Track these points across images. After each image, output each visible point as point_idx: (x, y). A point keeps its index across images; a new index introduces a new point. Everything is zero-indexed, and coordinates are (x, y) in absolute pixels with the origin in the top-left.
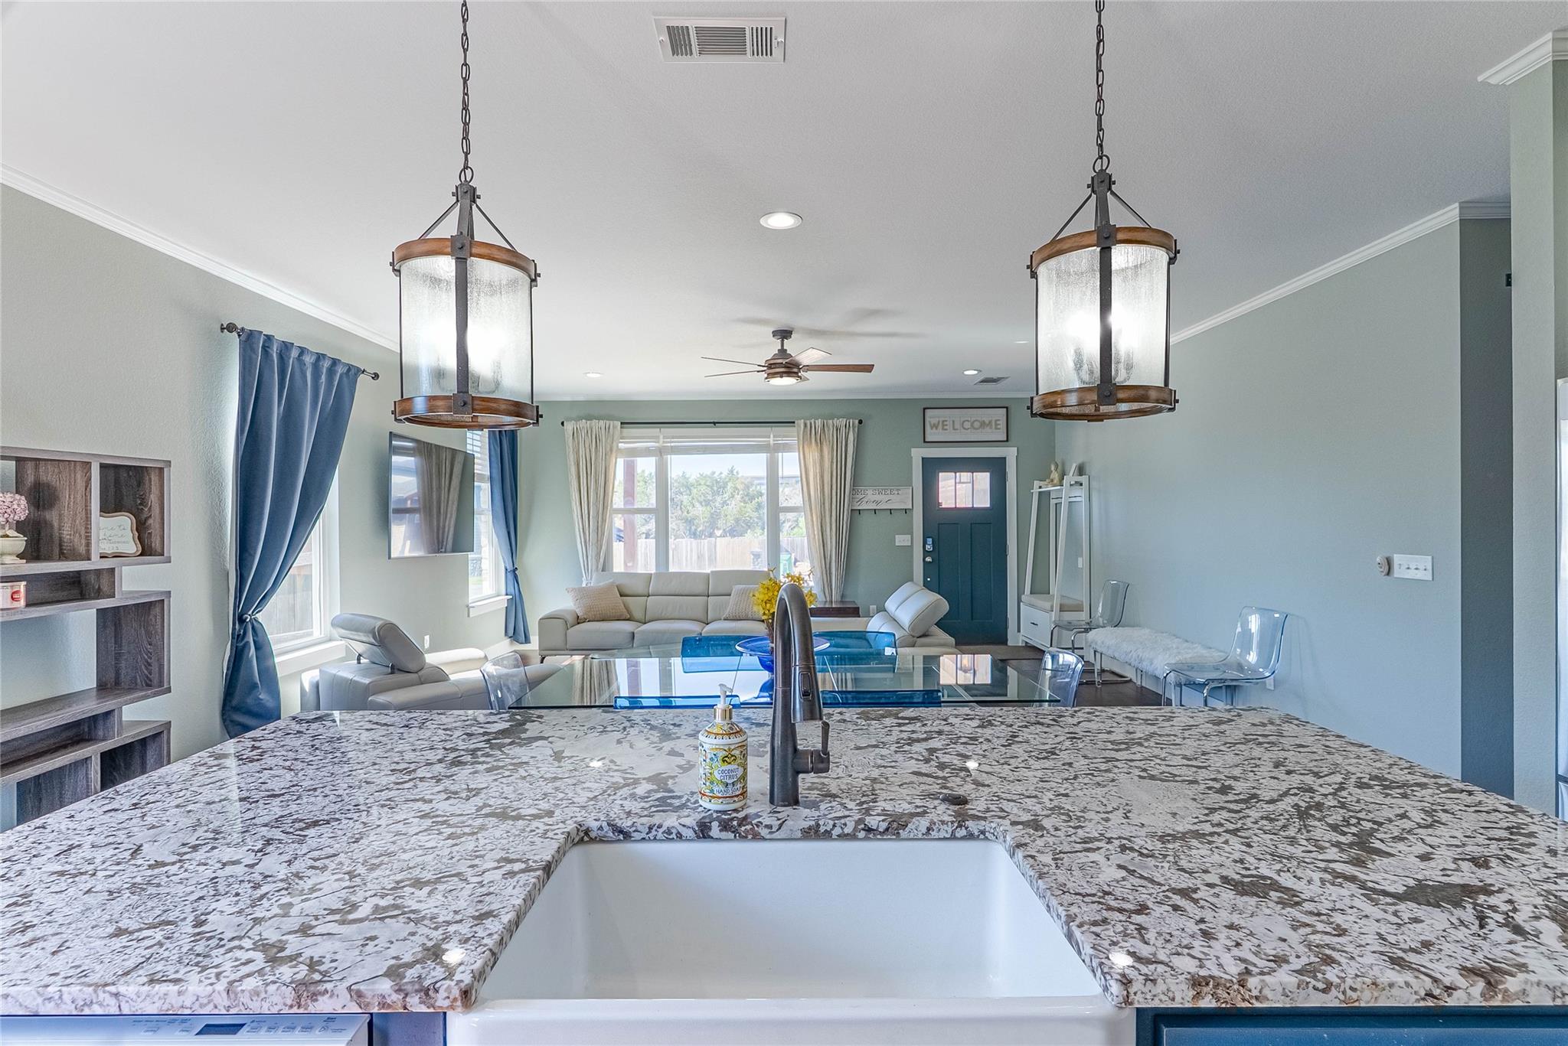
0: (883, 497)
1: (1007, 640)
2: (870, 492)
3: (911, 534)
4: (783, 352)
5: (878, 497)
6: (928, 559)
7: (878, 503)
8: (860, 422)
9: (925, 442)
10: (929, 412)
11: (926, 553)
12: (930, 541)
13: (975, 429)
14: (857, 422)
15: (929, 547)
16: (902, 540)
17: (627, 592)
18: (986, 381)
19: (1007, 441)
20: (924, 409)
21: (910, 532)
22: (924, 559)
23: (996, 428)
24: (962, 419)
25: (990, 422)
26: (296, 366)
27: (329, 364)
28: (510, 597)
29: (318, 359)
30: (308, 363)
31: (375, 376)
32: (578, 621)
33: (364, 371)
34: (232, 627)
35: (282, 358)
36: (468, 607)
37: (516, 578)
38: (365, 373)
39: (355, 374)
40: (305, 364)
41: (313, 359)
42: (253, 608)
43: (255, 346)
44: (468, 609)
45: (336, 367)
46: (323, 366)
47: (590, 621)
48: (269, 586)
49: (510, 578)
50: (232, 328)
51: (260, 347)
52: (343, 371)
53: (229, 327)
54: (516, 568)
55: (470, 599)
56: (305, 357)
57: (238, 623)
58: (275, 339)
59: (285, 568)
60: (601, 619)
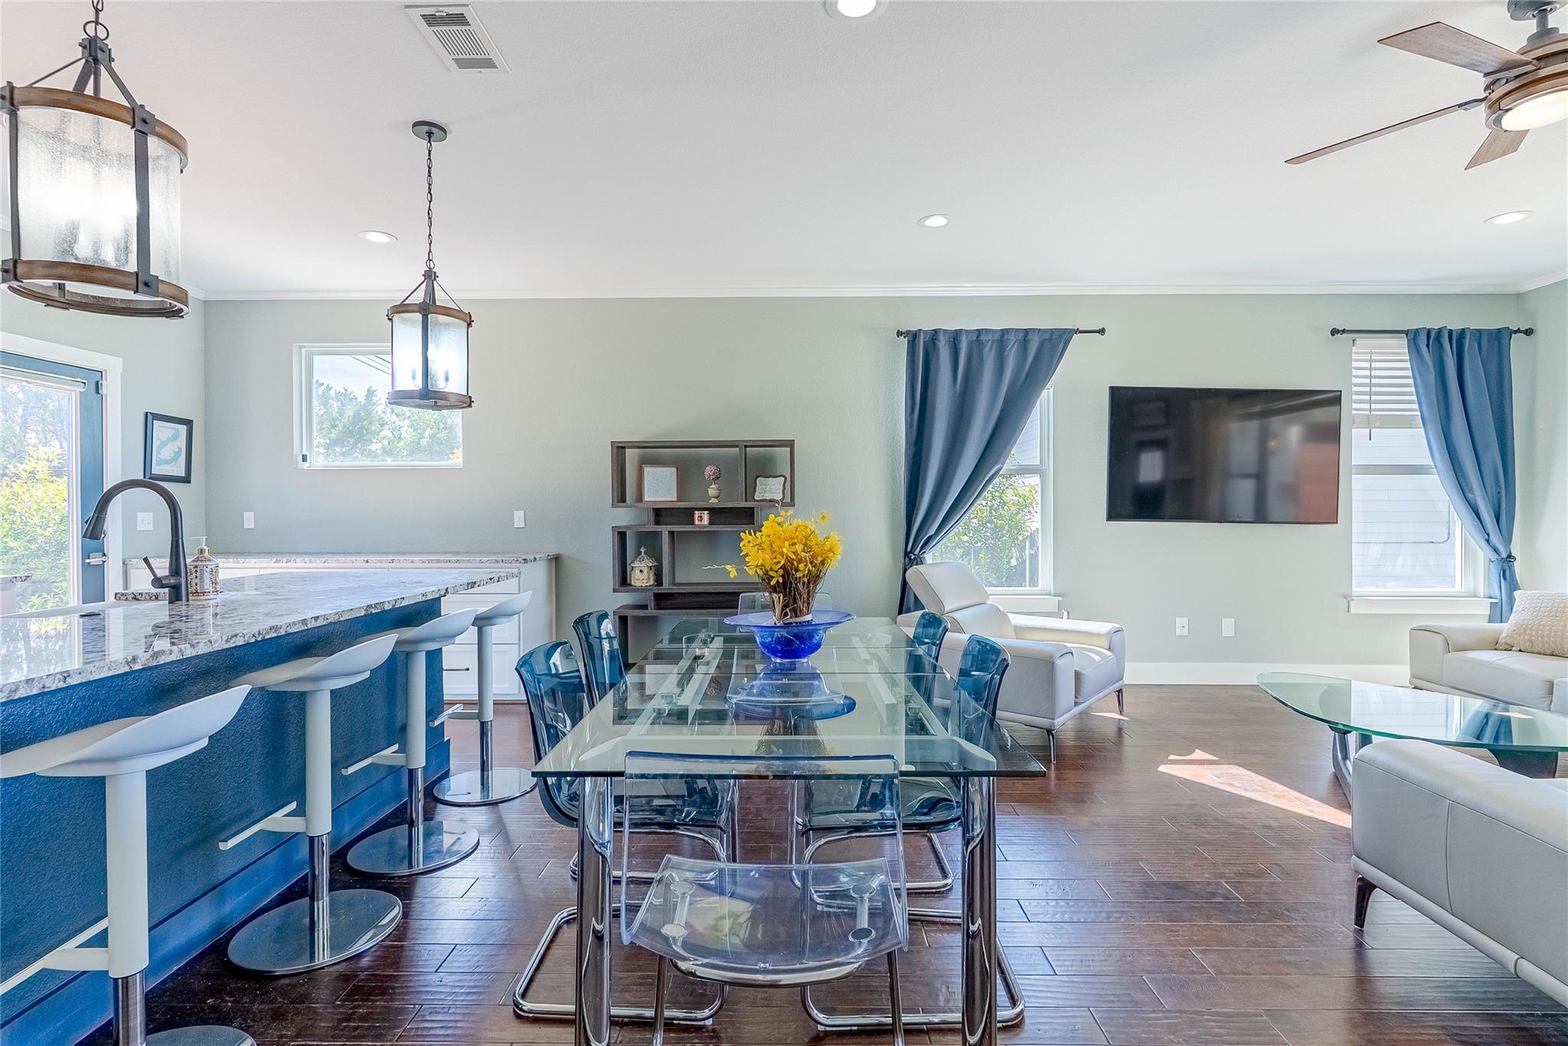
4: (1543, 33)
26: (974, 347)
27: (1021, 336)
28: (1496, 601)
29: (1003, 335)
30: (987, 341)
31: (1102, 331)
32: (1495, 645)
33: (1077, 331)
34: (903, 561)
35: (955, 344)
36: (1346, 599)
37: (1504, 571)
38: (1081, 332)
39: (1061, 337)
40: (983, 343)
41: (997, 337)
42: (918, 549)
43: (919, 342)
44: (1346, 601)
45: (1030, 336)
46: (1008, 340)
47: (1520, 651)
48: (932, 532)
49: (1495, 570)
50: (902, 333)
51: (924, 342)
52: (1043, 338)
53: (899, 334)
54: (1510, 556)
55: (1354, 589)
56: (983, 337)
57: (907, 559)
58: (945, 331)
59: (953, 518)
60: (1548, 652)
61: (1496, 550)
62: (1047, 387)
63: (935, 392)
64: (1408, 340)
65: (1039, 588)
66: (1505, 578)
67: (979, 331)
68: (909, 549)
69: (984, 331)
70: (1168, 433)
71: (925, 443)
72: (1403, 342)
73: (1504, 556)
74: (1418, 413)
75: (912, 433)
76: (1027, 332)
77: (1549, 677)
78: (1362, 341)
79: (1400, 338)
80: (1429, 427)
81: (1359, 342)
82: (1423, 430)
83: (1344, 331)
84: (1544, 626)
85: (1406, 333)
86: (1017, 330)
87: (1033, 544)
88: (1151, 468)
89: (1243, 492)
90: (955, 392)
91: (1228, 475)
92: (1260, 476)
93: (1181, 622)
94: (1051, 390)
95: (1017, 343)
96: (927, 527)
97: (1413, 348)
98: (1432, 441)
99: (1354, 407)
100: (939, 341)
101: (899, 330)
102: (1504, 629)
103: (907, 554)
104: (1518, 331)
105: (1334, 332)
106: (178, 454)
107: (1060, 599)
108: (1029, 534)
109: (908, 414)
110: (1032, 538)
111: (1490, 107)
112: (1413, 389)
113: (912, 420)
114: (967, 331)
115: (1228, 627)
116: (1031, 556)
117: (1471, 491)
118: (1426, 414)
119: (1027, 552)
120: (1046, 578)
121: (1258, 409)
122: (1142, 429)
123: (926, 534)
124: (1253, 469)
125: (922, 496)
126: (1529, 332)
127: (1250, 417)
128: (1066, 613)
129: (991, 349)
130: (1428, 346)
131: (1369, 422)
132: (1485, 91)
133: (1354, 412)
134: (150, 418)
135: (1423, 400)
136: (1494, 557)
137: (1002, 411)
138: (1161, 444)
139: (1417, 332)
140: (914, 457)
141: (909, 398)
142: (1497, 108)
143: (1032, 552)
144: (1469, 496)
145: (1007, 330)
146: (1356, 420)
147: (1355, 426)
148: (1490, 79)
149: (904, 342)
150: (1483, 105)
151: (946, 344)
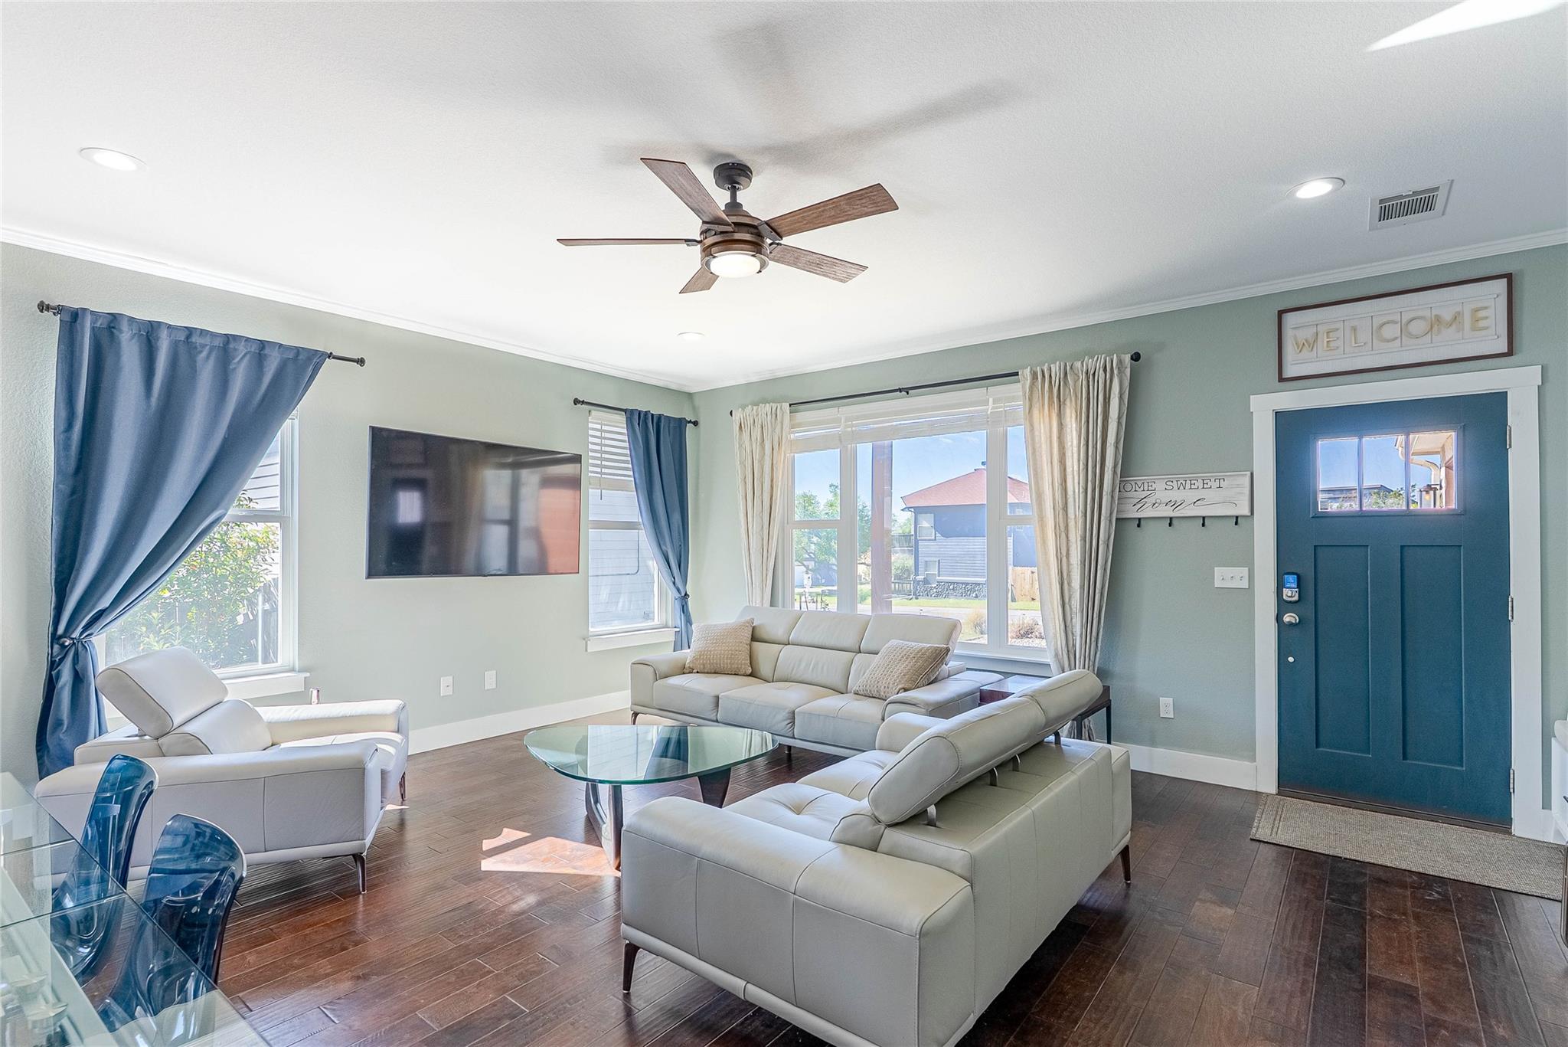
0: (1190, 495)
1: (1509, 821)
2: (1160, 486)
3: (1249, 564)
4: (734, 206)
5: (1176, 495)
6: (1288, 618)
7: (1175, 505)
8: (1136, 357)
9: (1281, 379)
10: (1290, 319)
11: (1283, 606)
12: (1291, 580)
13: (1411, 336)
14: (1127, 358)
15: (1290, 594)
16: (1228, 577)
17: (765, 636)
18: (1390, 209)
19: (1510, 353)
20: (1281, 313)
21: (1247, 560)
22: (1279, 619)
23: (1474, 329)
24: (1377, 322)
25: (1457, 317)
26: (182, 349)
27: (254, 348)
28: (678, 630)
29: (228, 342)
30: (204, 346)
31: (361, 362)
32: (683, 670)
33: (330, 356)
34: (46, 650)
35: (149, 341)
36: (584, 639)
37: (683, 606)
38: (335, 358)
39: (309, 359)
40: (196, 348)
41: (218, 342)
42: (80, 629)
43: (83, 327)
44: (584, 642)
45: (267, 351)
46: (235, 350)
47: (698, 672)
48: (105, 603)
49: (678, 606)
50: (48, 308)
51: (93, 329)
52: (285, 356)
53: (43, 307)
54: (686, 594)
55: (591, 629)
56: (194, 339)
57: (56, 647)
58: (131, 320)
59: (144, 581)
60: (713, 671)
61: (678, 590)
62: (290, 417)
63: (112, 403)
64: (627, 418)
65: (279, 663)
66: (684, 613)
67: (190, 331)
68: (61, 630)
69: (198, 332)
70: (428, 474)
71: (93, 474)
72: (621, 419)
73: (683, 595)
74: (633, 479)
75: (67, 457)
76: (263, 344)
77: (716, 693)
78: (596, 413)
79: (620, 414)
80: (639, 491)
81: (593, 413)
82: (635, 493)
83: (583, 402)
84: (710, 651)
85: (625, 411)
86: (248, 339)
87: (269, 597)
88: (409, 508)
89: (496, 537)
90: (149, 406)
91: (483, 521)
92: (512, 523)
93: (446, 681)
94: (296, 421)
95: (248, 357)
96: (95, 599)
97: (629, 422)
98: (642, 503)
99: (589, 470)
100: (121, 331)
101: (42, 302)
102: (687, 655)
103: (55, 638)
104: (690, 422)
105: (576, 402)
107: (308, 675)
108: (262, 584)
109: (62, 428)
110: (268, 592)
111: (704, 250)
112: (629, 459)
113: (68, 439)
114: (169, 327)
115: (490, 680)
116: (265, 612)
117: (665, 544)
118: (637, 481)
119: (260, 608)
120: (288, 651)
121: (510, 460)
122: (399, 466)
123: (93, 607)
124: (506, 515)
125: (86, 552)
126: (696, 423)
127: (503, 466)
128: (315, 693)
129: (208, 357)
130: (639, 424)
131: (601, 485)
132: (701, 234)
133: (590, 474)
135: (636, 469)
136: (677, 595)
137: (225, 440)
138: (418, 484)
139: (632, 411)
140: (73, 493)
141: (62, 405)
142: (708, 252)
143: (267, 607)
144: (664, 548)
145: (236, 338)
146: (592, 482)
147: (591, 486)
148: (706, 226)
149: (53, 324)
150: (698, 247)
151: (132, 338)
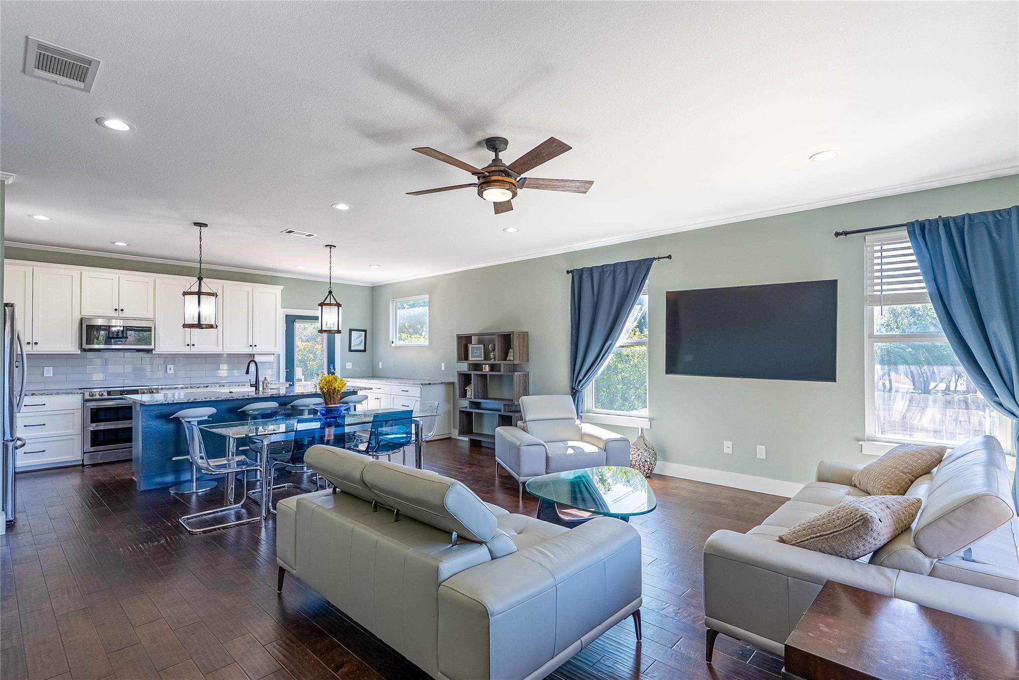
26: (602, 275)
30: (607, 271)
31: (669, 257)
33: (654, 259)
35: (592, 275)
36: (859, 441)
38: (659, 258)
39: (647, 263)
40: (605, 273)
41: (611, 268)
42: (576, 387)
44: (859, 444)
45: (629, 266)
46: (618, 269)
48: (581, 378)
51: (579, 275)
52: (636, 265)
53: (568, 272)
59: (591, 370)
64: (908, 231)
67: (603, 266)
71: (580, 329)
74: (927, 290)
75: (575, 324)
76: (626, 263)
79: (903, 230)
81: (869, 237)
82: (932, 304)
83: (849, 232)
85: (906, 225)
86: (622, 263)
93: (727, 444)
96: (580, 375)
97: (912, 237)
99: (868, 289)
100: (584, 274)
105: (837, 235)
106: (361, 342)
107: (652, 421)
109: (573, 314)
113: (575, 317)
114: (597, 267)
115: (761, 452)
129: (609, 275)
131: (881, 300)
133: (868, 293)
134: (351, 330)
139: (914, 224)
141: (573, 306)
145: (617, 264)
149: (568, 277)
151: (588, 275)
